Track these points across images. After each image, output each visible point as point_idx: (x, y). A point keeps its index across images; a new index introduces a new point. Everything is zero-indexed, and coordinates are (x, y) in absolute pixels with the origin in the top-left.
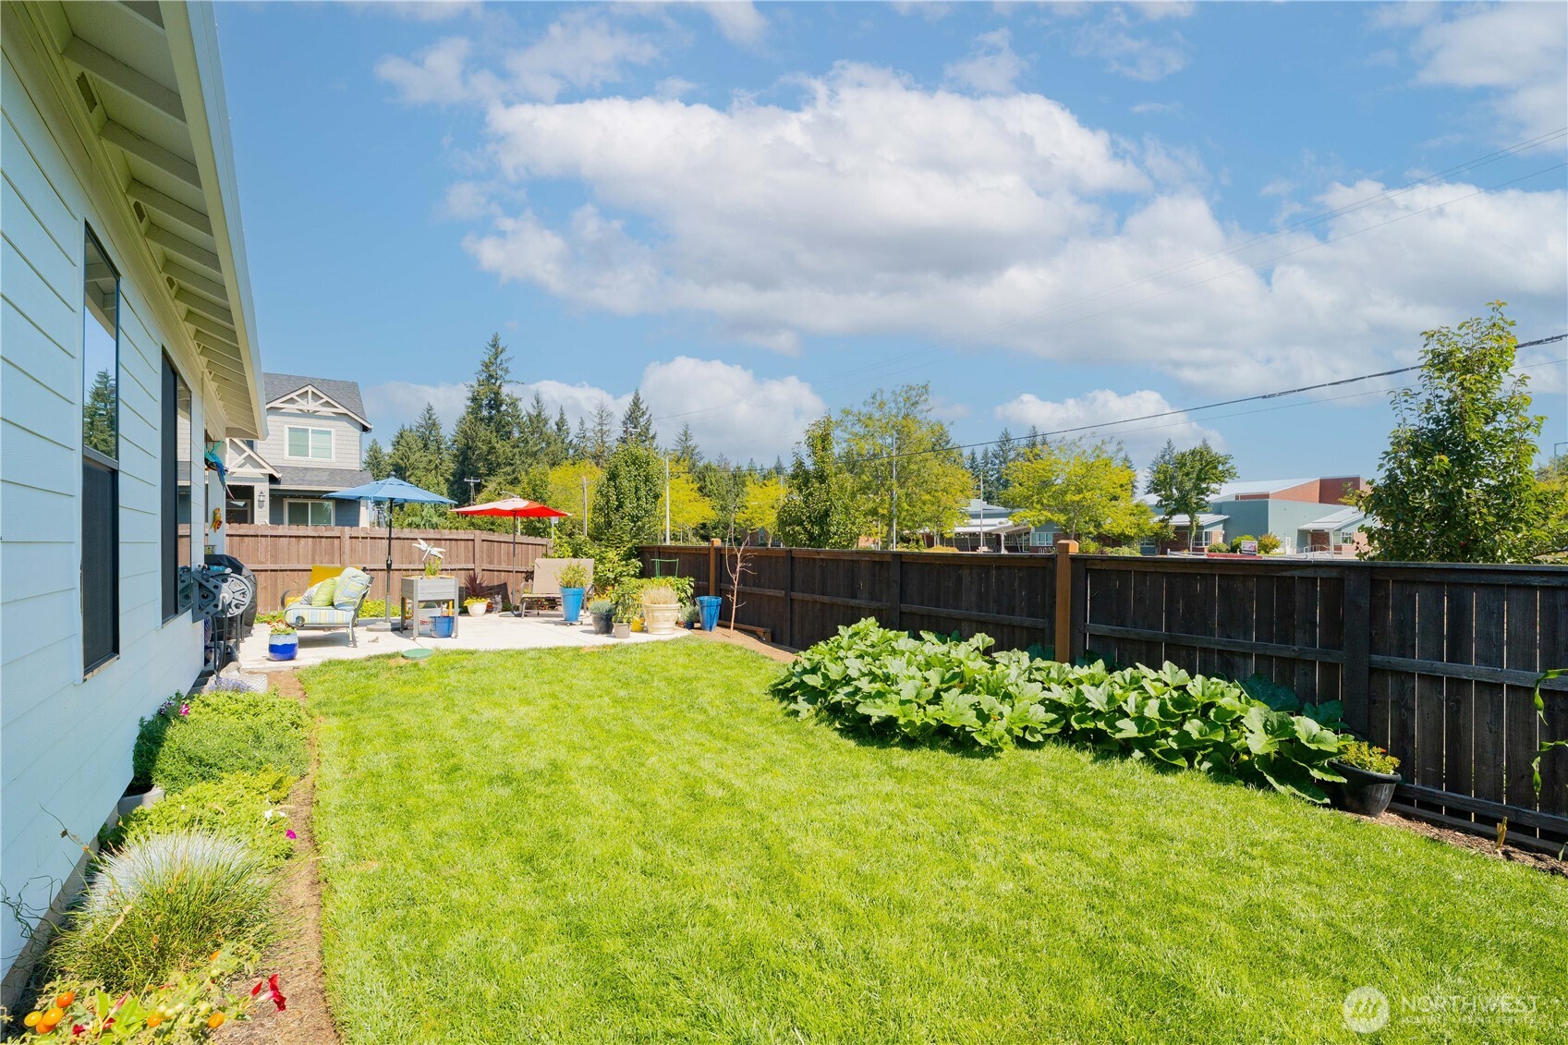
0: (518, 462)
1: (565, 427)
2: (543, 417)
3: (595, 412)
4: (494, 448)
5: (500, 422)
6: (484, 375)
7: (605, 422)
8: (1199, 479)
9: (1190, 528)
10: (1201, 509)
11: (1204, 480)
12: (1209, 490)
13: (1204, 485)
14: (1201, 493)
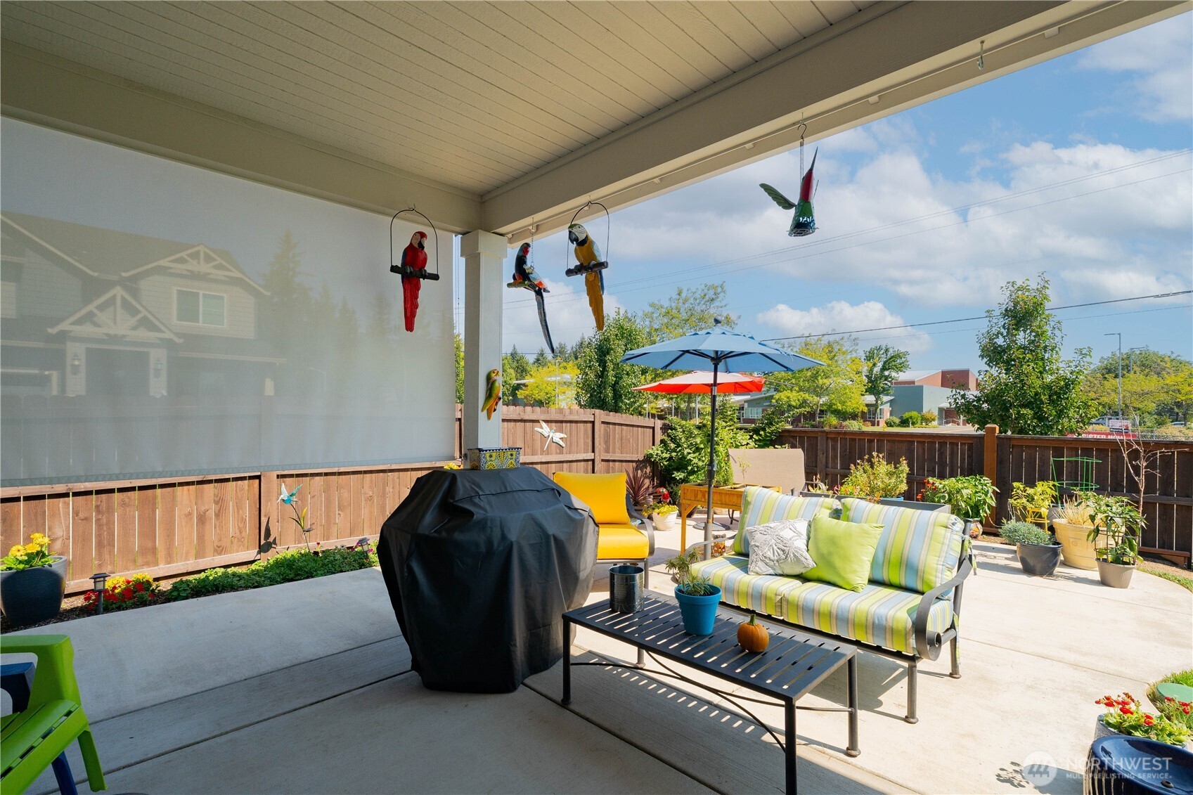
8: (884, 369)
9: (875, 406)
10: (885, 391)
11: (887, 370)
12: (891, 377)
13: (886, 373)
14: (886, 380)
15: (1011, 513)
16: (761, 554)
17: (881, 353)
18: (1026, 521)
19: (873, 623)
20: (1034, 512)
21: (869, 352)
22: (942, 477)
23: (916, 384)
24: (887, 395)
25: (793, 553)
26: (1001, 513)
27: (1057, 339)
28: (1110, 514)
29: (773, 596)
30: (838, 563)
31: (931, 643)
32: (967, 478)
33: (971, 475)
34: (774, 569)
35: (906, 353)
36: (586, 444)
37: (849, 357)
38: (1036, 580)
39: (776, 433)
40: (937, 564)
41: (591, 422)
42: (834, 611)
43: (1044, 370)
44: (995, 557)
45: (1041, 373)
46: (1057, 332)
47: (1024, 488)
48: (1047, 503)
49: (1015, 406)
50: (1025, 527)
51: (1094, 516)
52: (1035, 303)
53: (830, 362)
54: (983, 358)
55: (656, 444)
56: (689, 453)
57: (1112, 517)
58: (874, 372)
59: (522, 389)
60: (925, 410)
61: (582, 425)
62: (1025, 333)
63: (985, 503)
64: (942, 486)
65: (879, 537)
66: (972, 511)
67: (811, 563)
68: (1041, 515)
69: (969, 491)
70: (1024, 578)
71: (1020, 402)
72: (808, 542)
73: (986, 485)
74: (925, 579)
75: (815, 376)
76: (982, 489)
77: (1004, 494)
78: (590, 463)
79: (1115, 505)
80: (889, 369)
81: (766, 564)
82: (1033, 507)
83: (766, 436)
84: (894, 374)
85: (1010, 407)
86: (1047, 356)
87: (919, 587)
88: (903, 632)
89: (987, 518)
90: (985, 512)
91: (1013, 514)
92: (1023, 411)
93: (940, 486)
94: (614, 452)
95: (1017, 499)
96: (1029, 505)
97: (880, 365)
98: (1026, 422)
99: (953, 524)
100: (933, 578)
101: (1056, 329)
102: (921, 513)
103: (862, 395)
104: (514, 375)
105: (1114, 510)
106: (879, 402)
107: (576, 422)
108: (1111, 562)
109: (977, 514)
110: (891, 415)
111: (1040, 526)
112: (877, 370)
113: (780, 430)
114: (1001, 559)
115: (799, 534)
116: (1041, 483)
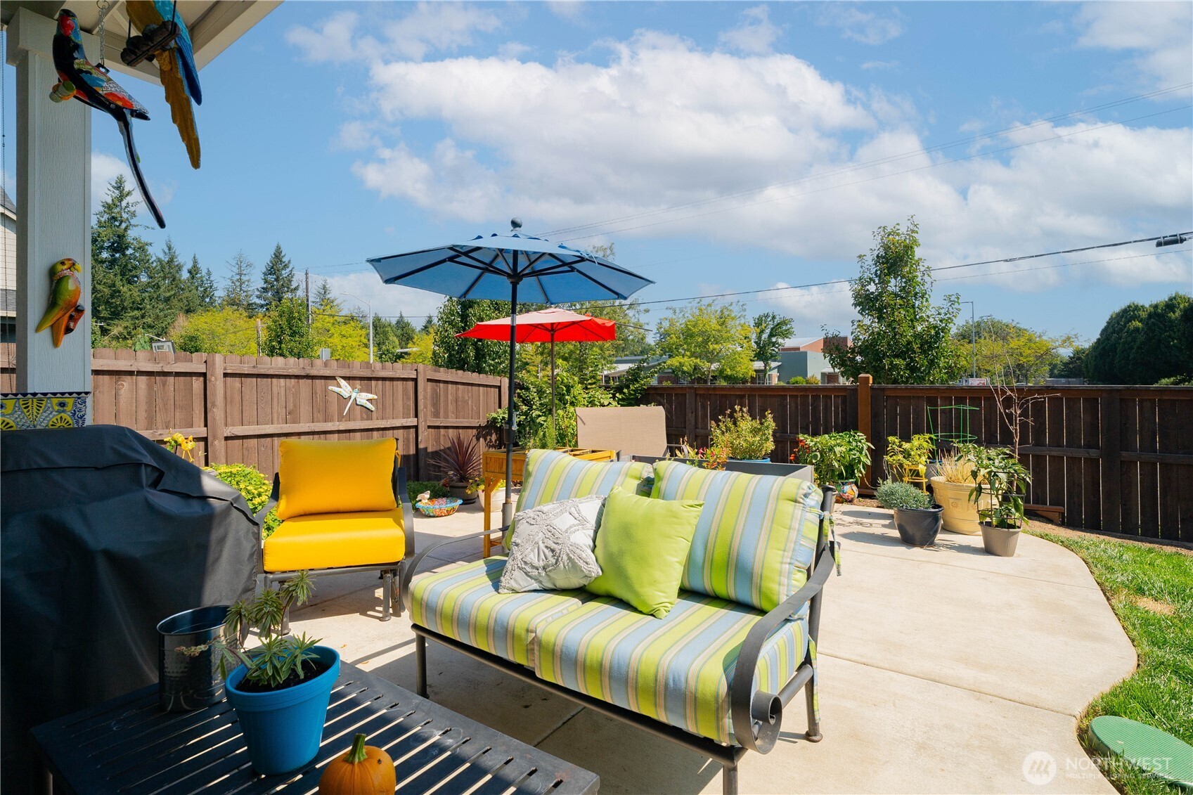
0: (148, 306)
1: (199, 275)
2: (176, 263)
3: (234, 263)
4: (119, 292)
5: (126, 265)
6: (106, 216)
7: (244, 272)
8: (771, 335)
9: (764, 371)
10: (773, 357)
11: (774, 336)
12: (778, 344)
13: (774, 339)
14: (773, 346)
15: (886, 472)
16: (520, 558)
17: (768, 320)
18: (902, 481)
19: (666, 685)
20: (911, 470)
21: (758, 319)
22: (815, 433)
23: (801, 350)
24: (775, 361)
25: (568, 555)
26: (877, 472)
27: (926, 286)
28: (993, 468)
29: (523, 633)
30: (632, 569)
31: (761, 716)
32: (841, 434)
33: (846, 430)
34: (540, 582)
35: (791, 320)
36: (405, 407)
37: (738, 322)
38: (917, 551)
39: (641, 390)
40: (782, 563)
41: (412, 379)
42: (607, 664)
43: (915, 318)
44: (871, 525)
45: (912, 320)
46: (926, 278)
47: (900, 442)
48: (924, 459)
49: (888, 356)
50: (902, 488)
51: (977, 472)
52: (905, 246)
53: (720, 327)
54: (856, 307)
55: (502, 406)
56: (539, 416)
57: (995, 473)
58: (763, 338)
59: (403, 357)
60: (809, 375)
61: (400, 383)
62: (896, 279)
63: (860, 461)
64: (813, 443)
65: (695, 522)
66: (846, 472)
67: (595, 570)
68: (918, 473)
69: (843, 449)
70: (902, 550)
71: (893, 352)
72: (596, 532)
73: (860, 442)
74: (763, 589)
75: (706, 342)
76: (857, 446)
77: (878, 452)
78: (413, 431)
79: (995, 458)
80: (776, 335)
81: (526, 574)
82: (910, 464)
83: (630, 394)
84: (780, 341)
85: (883, 357)
86: (917, 303)
87: (755, 601)
88: (713, 706)
89: (862, 478)
90: (860, 472)
91: (889, 473)
92: (896, 361)
93: (812, 444)
94: (446, 417)
95: (892, 455)
96: (906, 462)
97: (768, 331)
98: (899, 373)
99: (806, 496)
100: (775, 587)
101: (926, 275)
102: (760, 479)
103: (751, 360)
104: (397, 342)
105: (996, 464)
106: (767, 368)
107: (392, 379)
108: (997, 526)
109: (852, 475)
110: (779, 380)
111: (918, 485)
112: (765, 336)
113: (645, 387)
114: (878, 527)
115: (582, 522)
116: (917, 436)
